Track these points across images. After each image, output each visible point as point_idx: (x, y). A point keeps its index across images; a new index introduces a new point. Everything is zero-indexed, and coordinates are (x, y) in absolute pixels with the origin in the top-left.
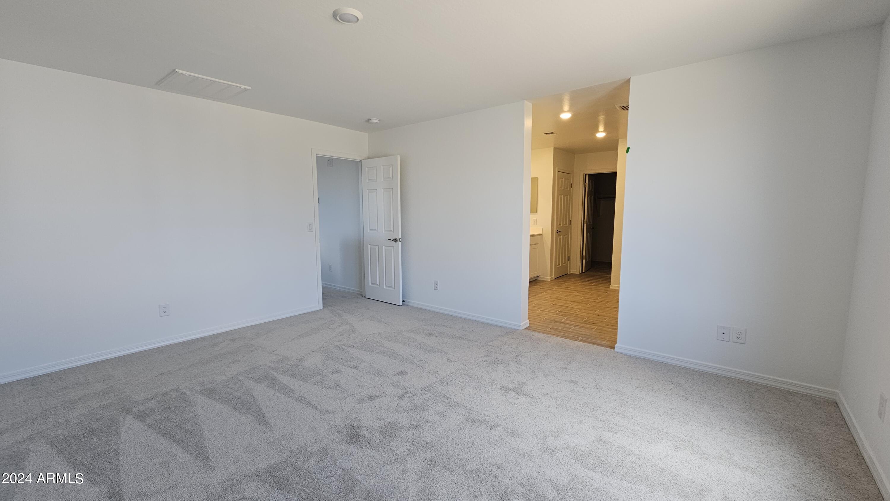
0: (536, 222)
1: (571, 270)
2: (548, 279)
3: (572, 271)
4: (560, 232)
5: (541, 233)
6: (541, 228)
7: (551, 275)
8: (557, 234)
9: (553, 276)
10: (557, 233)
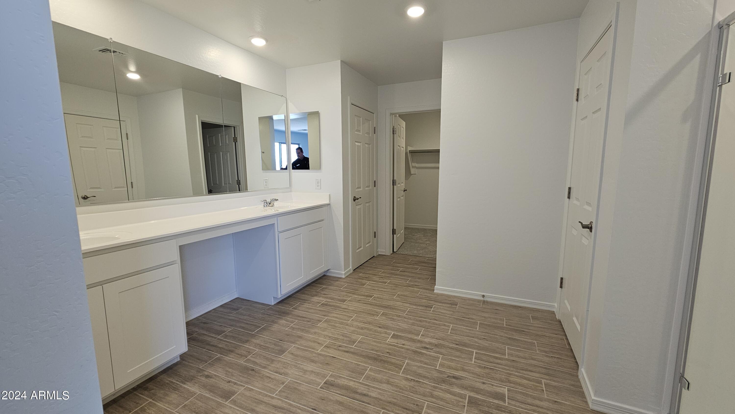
0: (319, 184)
1: (379, 250)
2: (341, 274)
3: (381, 252)
4: (358, 199)
5: (327, 202)
6: (328, 194)
7: (346, 265)
8: (354, 202)
9: (351, 267)
10: (354, 200)
